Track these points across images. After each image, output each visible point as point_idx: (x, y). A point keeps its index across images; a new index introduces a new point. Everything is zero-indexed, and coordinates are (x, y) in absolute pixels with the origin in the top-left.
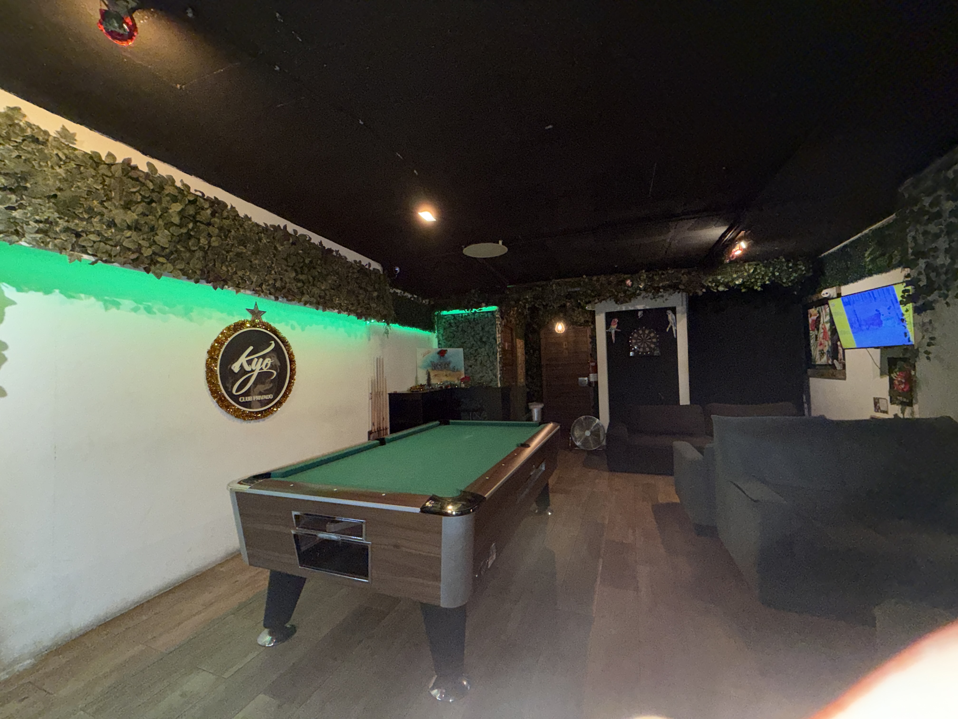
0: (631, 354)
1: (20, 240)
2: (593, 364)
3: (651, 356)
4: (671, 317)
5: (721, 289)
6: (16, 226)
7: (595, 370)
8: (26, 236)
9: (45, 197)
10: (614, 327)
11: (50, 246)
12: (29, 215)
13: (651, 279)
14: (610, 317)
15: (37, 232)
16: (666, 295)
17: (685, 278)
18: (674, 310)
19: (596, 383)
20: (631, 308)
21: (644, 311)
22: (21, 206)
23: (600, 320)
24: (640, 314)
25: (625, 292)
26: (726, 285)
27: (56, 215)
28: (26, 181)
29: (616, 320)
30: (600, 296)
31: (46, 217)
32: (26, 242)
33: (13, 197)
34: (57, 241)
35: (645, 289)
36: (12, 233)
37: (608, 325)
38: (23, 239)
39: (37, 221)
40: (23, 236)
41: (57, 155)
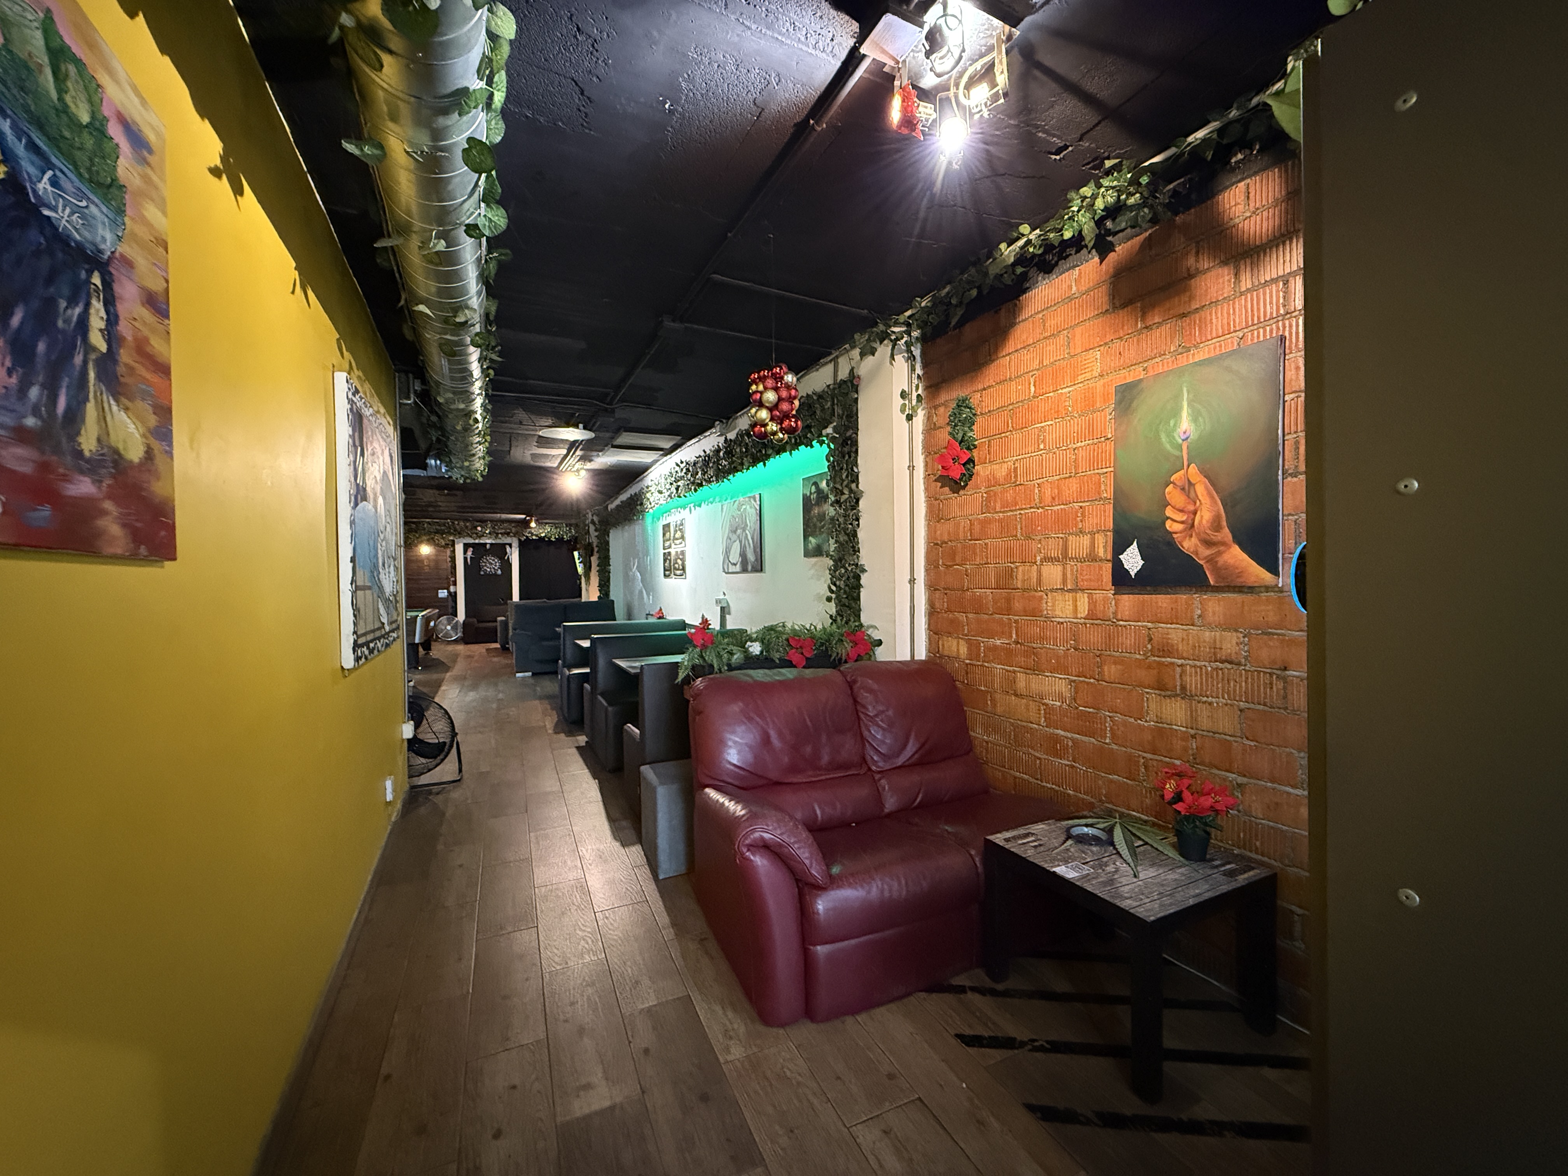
0: (482, 573)
2: (453, 579)
3: (495, 574)
4: (508, 549)
5: (534, 537)
7: (455, 584)
10: (469, 553)
13: (494, 528)
14: (466, 546)
16: (503, 538)
17: (514, 530)
18: (510, 545)
19: (455, 593)
20: (482, 541)
21: (491, 544)
23: (459, 548)
24: (488, 546)
25: (476, 534)
26: (536, 536)
29: (471, 549)
30: (460, 534)
35: (490, 533)
37: (465, 552)
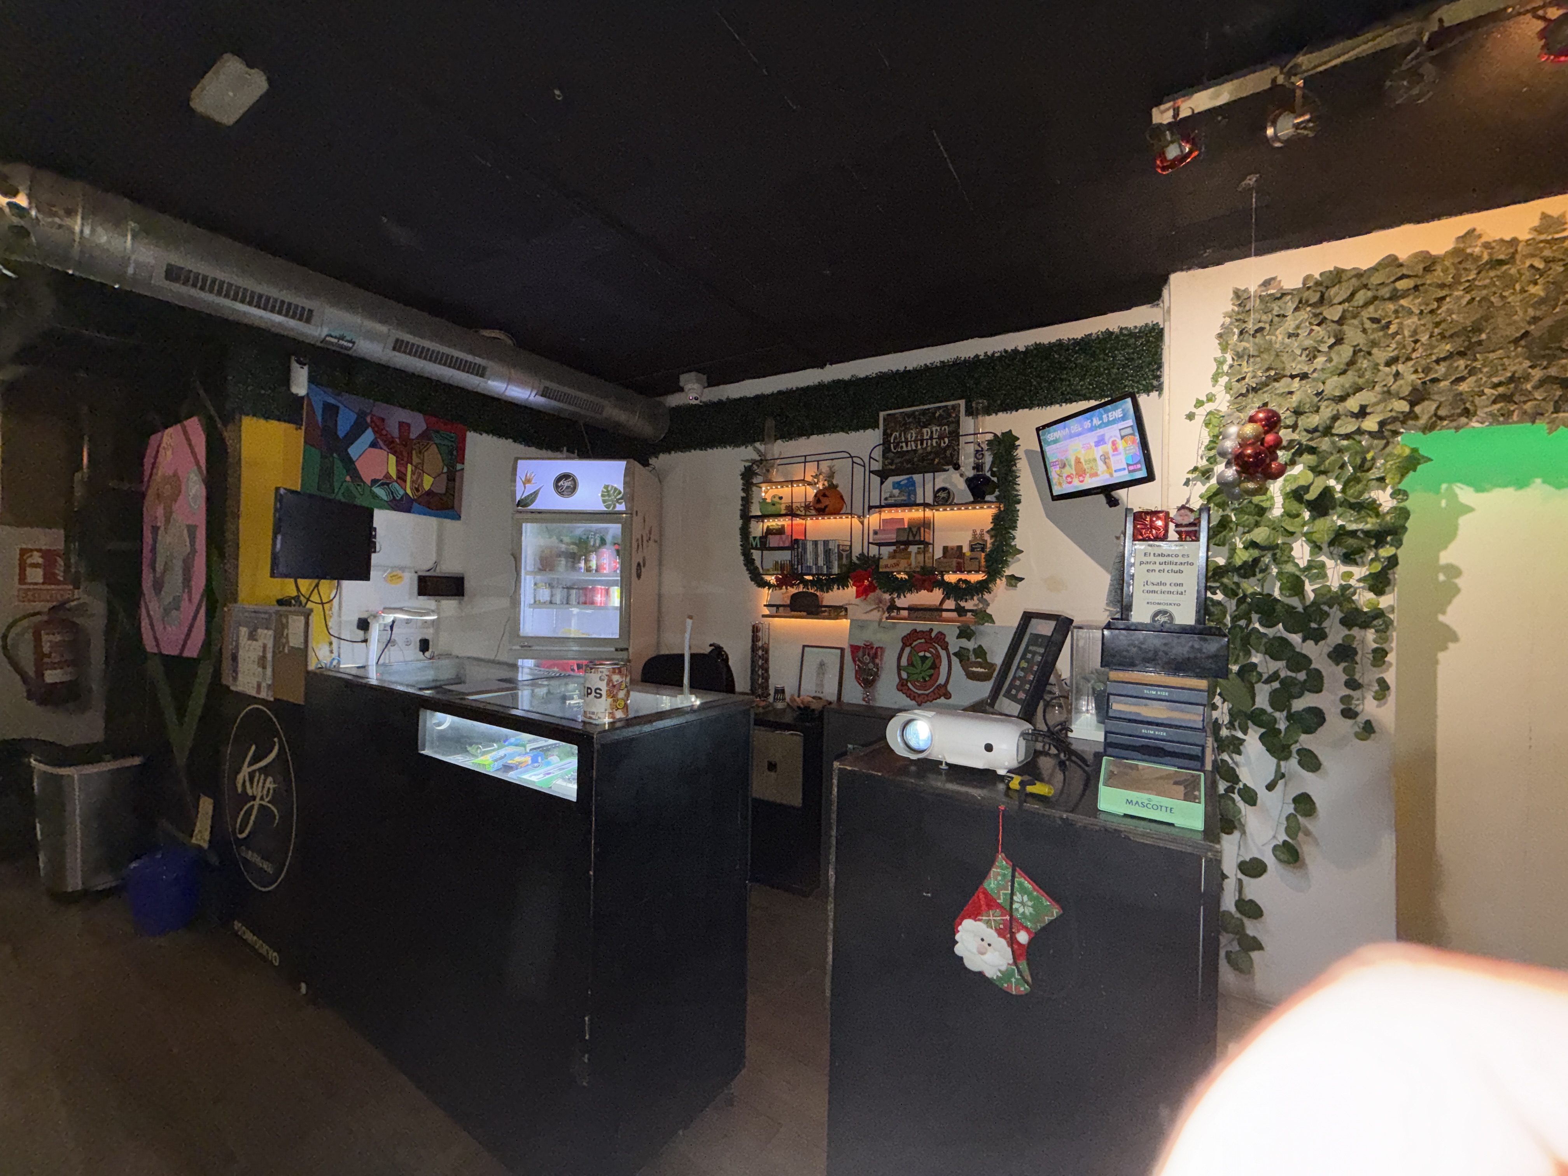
1: (1471, 420)
6: (1465, 403)
8: (1478, 413)
9: (1510, 342)
11: (1515, 417)
12: (1484, 379)
15: (1494, 402)
22: (1472, 372)
27: (1528, 363)
28: (1480, 331)
31: (1509, 374)
32: (1478, 421)
33: (1461, 363)
34: (1528, 406)
36: (1460, 415)
38: (1474, 419)
39: (1495, 386)
40: (1475, 414)
41: (1532, 266)
